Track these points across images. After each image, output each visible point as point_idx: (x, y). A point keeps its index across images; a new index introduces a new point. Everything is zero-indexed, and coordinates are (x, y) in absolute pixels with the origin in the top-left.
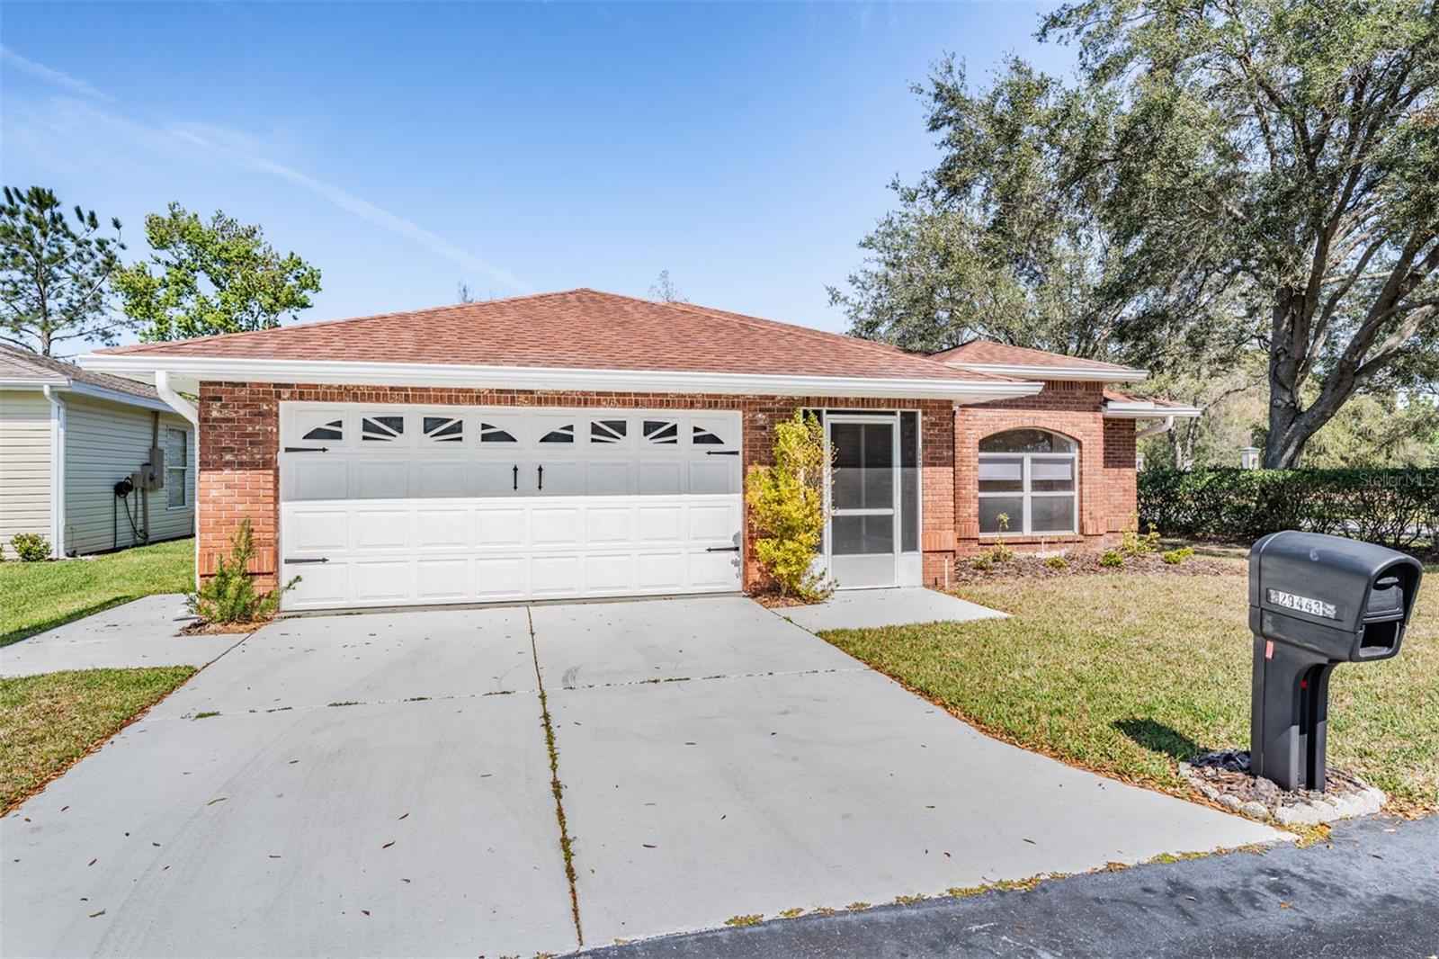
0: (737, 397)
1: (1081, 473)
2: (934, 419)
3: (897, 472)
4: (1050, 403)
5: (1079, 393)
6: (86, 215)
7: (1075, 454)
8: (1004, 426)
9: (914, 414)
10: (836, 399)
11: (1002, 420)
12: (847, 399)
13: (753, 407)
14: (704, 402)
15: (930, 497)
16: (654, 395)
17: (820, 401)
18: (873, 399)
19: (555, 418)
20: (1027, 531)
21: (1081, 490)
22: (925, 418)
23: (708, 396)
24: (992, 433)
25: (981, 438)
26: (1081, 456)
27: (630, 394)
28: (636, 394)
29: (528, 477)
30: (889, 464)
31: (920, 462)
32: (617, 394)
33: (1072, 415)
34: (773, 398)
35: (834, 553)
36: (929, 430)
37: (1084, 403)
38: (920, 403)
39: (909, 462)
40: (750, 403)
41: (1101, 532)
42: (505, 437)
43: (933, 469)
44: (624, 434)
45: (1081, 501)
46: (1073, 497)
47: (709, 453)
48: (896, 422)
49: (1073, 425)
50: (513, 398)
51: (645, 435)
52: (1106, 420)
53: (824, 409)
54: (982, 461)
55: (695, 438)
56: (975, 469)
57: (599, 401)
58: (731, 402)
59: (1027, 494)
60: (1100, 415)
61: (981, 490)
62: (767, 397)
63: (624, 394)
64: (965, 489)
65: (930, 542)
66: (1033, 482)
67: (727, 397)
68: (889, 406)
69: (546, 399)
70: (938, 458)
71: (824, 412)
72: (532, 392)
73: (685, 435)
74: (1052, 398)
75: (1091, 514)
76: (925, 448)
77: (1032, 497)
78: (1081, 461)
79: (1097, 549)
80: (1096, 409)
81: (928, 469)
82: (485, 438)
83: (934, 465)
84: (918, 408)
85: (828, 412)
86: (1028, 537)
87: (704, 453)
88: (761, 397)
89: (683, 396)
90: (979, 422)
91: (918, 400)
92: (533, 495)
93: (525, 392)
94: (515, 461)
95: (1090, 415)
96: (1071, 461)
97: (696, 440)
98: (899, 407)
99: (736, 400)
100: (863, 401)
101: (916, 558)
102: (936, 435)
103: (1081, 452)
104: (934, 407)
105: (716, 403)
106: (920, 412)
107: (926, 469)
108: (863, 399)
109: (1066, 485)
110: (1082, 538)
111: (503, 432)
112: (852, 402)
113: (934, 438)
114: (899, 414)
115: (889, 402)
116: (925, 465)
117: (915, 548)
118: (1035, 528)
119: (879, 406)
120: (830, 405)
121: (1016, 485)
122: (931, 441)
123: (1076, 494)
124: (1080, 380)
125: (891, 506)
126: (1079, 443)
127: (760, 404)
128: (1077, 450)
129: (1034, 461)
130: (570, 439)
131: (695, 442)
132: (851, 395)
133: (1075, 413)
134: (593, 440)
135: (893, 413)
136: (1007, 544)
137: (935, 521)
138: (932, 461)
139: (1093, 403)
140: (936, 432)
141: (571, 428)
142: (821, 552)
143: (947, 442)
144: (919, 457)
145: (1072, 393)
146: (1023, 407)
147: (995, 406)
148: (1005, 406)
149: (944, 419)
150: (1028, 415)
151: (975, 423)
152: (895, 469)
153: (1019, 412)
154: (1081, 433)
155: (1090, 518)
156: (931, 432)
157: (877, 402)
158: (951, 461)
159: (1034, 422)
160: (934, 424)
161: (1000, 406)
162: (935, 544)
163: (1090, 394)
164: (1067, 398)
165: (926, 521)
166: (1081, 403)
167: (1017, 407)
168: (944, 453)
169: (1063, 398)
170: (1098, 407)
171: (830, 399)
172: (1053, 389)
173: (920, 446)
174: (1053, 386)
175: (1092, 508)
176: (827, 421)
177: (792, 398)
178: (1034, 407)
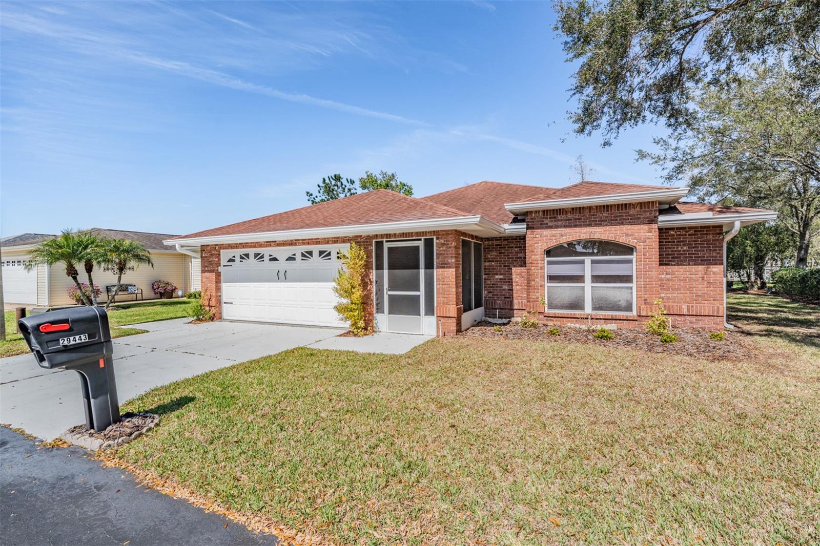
0: (346, 237)
1: (637, 270)
2: (443, 241)
3: (422, 272)
4: (606, 221)
5: (632, 212)
6: (349, 180)
7: (634, 257)
9: (433, 239)
10: (390, 234)
11: (562, 235)
12: (395, 234)
15: (441, 286)
16: (315, 239)
17: (382, 236)
18: (409, 233)
19: (289, 251)
20: (588, 310)
21: (637, 283)
22: (438, 241)
23: (334, 238)
24: (555, 244)
25: (546, 248)
26: (637, 258)
27: (306, 239)
28: (308, 239)
29: (282, 275)
30: (418, 267)
31: (435, 266)
32: (301, 240)
33: (626, 228)
34: (361, 236)
35: (390, 313)
36: (440, 248)
37: (639, 218)
38: (434, 233)
39: (429, 265)
40: (350, 239)
42: (275, 259)
43: (443, 270)
44: (312, 256)
45: (637, 291)
46: (632, 288)
48: (421, 244)
49: (627, 235)
50: (270, 244)
51: (320, 256)
52: (660, 229)
53: (384, 240)
54: (549, 263)
55: (337, 257)
56: (544, 268)
57: (296, 243)
58: (345, 240)
59: (588, 284)
60: (655, 226)
61: (548, 282)
62: (357, 236)
63: (304, 240)
64: (534, 281)
65: (440, 311)
66: (593, 276)
67: (342, 238)
68: (417, 236)
69: (280, 244)
70: (445, 264)
71: (384, 242)
72: (276, 242)
73: (334, 256)
74: (607, 217)
76: (438, 258)
77: (592, 287)
78: (637, 262)
81: (440, 270)
82: (270, 260)
83: (443, 267)
84: (434, 235)
85: (387, 241)
87: (342, 264)
88: (355, 236)
89: (325, 239)
90: (544, 238)
91: (434, 232)
92: (284, 282)
93: (273, 242)
94: (279, 269)
95: (646, 227)
96: (631, 261)
98: (423, 236)
100: (403, 235)
101: (433, 319)
102: (444, 251)
103: (637, 255)
104: (444, 234)
105: (337, 240)
106: (435, 238)
107: (439, 270)
108: (403, 233)
109: (626, 279)
111: (275, 257)
112: (398, 236)
113: (443, 252)
114: (423, 239)
115: (417, 234)
116: (438, 267)
117: (433, 315)
118: (595, 308)
119: (412, 236)
120: (387, 238)
121: (579, 279)
122: (441, 254)
123: (634, 285)
125: (419, 291)
126: (634, 248)
127: (355, 239)
128: (635, 253)
129: (593, 262)
130: (295, 259)
131: (338, 259)
132: (397, 232)
133: (630, 226)
134: (302, 259)
135: (420, 240)
136: (568, 318)
137: (443, 299)
138: (443, 266)
139: (647, 218)
140: (444, 248)
141: (294, 255)
142: (383, 312)
143: (451, 254)
144: (435, 263)
145: (625, 213)
146: (580, 226)
147: (557, 227)
148: (565, 226)
149: (449, 241)
150: (584, 231)
151: (541, 239)
152: (421, 270)
153: (578, 229)
154: (635, 241)
155: (645, 303)
156: (441, 249)
157: (411, 234)
158: (454, 265)
159: (590, 235)
160: (443, 244)
161: (561, 227)
162: (443, 313)
163: (646, 211)
164: (621, 216)
165: (439, 299)
166: (635, 219)
167: (575, 226)
168: (450, 261)
169: (617, 216)
170: (653, 220)
171: (387, 234)
172: (608, 211)
173: (435, 257)
174: (608, 208)
175: (646, 296)
176: (386, 246)
177: (369, 236)
178: (590, 225)
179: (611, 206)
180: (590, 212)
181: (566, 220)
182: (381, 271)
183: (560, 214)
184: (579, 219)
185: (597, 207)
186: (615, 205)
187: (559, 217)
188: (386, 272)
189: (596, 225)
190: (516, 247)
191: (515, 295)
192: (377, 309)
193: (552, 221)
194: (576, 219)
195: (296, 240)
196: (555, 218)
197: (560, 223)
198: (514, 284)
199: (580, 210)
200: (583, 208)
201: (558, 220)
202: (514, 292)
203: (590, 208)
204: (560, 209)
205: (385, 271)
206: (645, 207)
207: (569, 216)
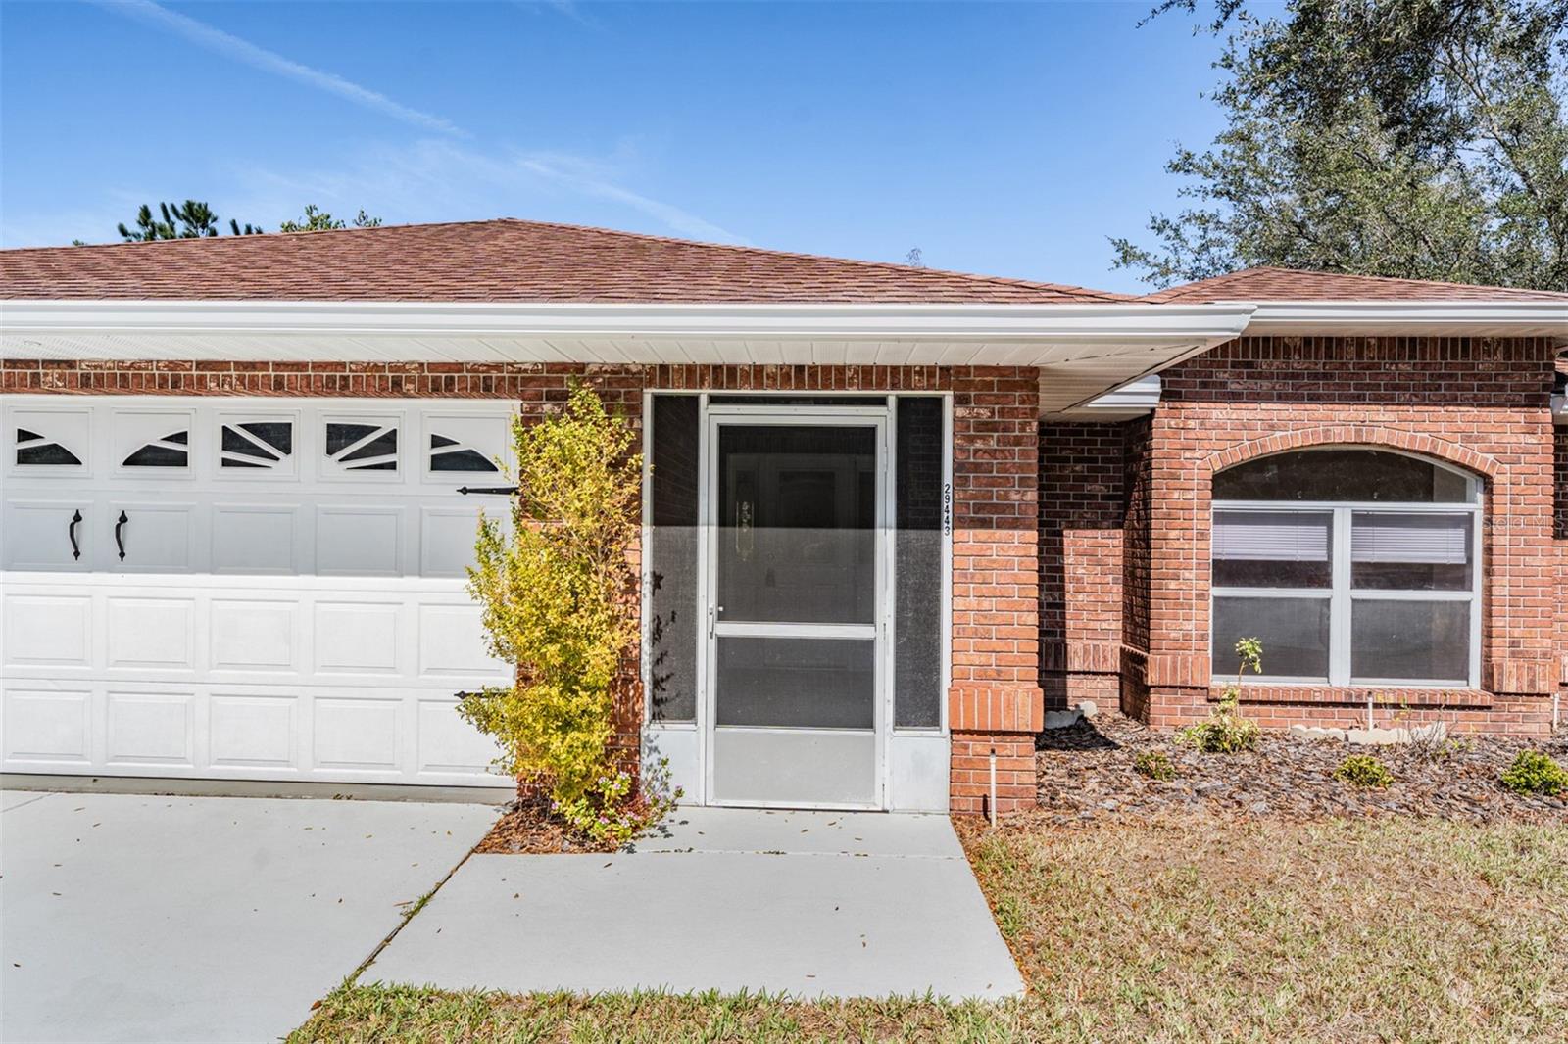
0: (498, 367)
1: (1488, 550)
2: (985, 414)
3: (886, 540)
4: (1407, 388)
5: (1483, 365)
7: (1476, 506)
8: (1277, 442)
9: (938, 402)
10: (732, 369)
11: (1272, 428)
12: (759, 370)
13: (531, 389)
14: (423, 381)
15: (973, 602)
16: (317, 366)
17: (692, 374)
18: (826, 368)
19: (148, 416)
20: (1340, 676)
21: (1488, 589)
22: (961, 412)
23: (433, 367)
24: (1247, 456)
25: (1218, 467)
26: (1489, 510)
27: (265, 365)
28: (278, 366)
29: (97, 534)
30: (867, 521)
31: (947, 515)
32: (239, 365)
33: (1466, 416)
34: (580, 368)
35: (722, 719)
36: (971, 439)
37: (1502, 388)
38: (948, 375)
39: (919, 515)
40: (526, 381)
41: (1542, 686)
42: (58, 455)
43: (983, 533)
44: (287, 450)
45: (1488, 615)
46: (1467, 604)
47: (465, 491)
48: (884, 421)
49: (1468, 438)
50: (36, 376)
51: (330, 452)
52: (1560, 427)
53: (704, 393)
54: (1222, 518)
55: (434, 458)
56: (1203, 536)
57: (201, 379)
58: (486, 381)
59: (1341, 595)
60: (1545, 416)
61: (1217, 582)
63: (252, 366)
64: (1176, 578)
65: (969, 710)
66: (1357, 567)
67: (475, 368)
68: (867, 385)
69: (99, 378)
70: (995, 508)
71: (703, 400)
72: (71, 364)
73: (414, 453)
74: (1410, 376)
75: (1514, 644)
76: (960, 482)
77: (1354, 601)
78: (1489, 522)
79: (1532, 728)
80: (1535, 400)
81: (969, 534)
82: (24, 457)
83: (985, 524)
84: (944, 387)
85: (713, 400)
86: (1339, 690)
87: (452, 491)
88: (552, 367)
89: (377, 367)
90: (1214, 434)
91: (945, 370)
92: (110, 571)
93: (58, 363)
94: (75, 503)
95: (1519, 416)
96: (1467, 521)
97: (438, 463)
98: (894, 386)
99: (494, 374)
100: (799, 373)
101: (932, 746)
102: (992, 453)
103: (1489, 502)
104: (989, 385)
105: (450, 381)
106: (948, 397)
107: (963, 533)
108: (800, 369)
109: (1454, 576)
110: (1488, 699)
111: (55, 445)
112: (773, 377)
113: (985, 460)
114: (892, 401)
115: (868, 375)
116: (960, 523)
117: (934, 721)
118: (1359, 669)
119: (841, 384)
120: (718, 384)
121: (1316, 574)
122: (977, 467)
123: (1475, 597)
124: (1488, 334)
125: (869, 619)
126: (1487, 481)
127: (548, 381)
128: (1480, 497)
129: (1359, 519)
130: (181, 460)
131: (434, 468)
132: (771, 359)
133: (1475, 411)
134: (227, 462)
135: (881, 401)
136: (1284, 703)
137: (983, 659)
138: (981, 515)
139: (1525, 387)
140: (993, 443)
141: (182, 438)
142: (689, 714)
143: (1021, 468)
144: (947, 504)
145: (1465, 366)
146: (1328, 399)
147: (1256, 397)
148: (1282, 398)
149: (1013, 413)
150: (1342, 416)
151: (1203, 434)
152: (879, 532)
153: (1320, 410)
154: (1491, 457)
155: (1513, 655)
156: (979, 444)
157: (836, 374)
158: (1032, 515)
159: (1358, 432)
160: (986, 427)
161: (1268, 398)
162: (982, 714)
163: (1516, 367)
164: (1451, 376)
165: (961, 658)
166: (1490, 388)
167: (1314, 399)
168: (1015, 497)
169: (1440, 377)
170: (1540, 398)
171: (717, 369)
172: (1412, 357)
173: (947, 477)
174: (1413, 349)
175: (1517, 632)
176: (711, 420)
177: (624, 369)
178: (1358, 399)
179: (1424, 340)
180: (1360, 355)
181: (1286, 376)
182: (687, 529)
183: (1266, 357)
184: (1325, 376)
185: (1380, 339)
186: (1434, 340)
187: (1264, 365)
188: (707, 536)
189: (1377, 400)
190: (1077, 461)
191: (1070, 624)
192: (656, 702)
193: (1239, 376)
194: (1316, 376)
195: (202, 365)
196: (1249, 365)
197: (1266, 384)
198: (1069, 586)
199: (1328, 348)
200: (1340, 340)
201: (1261, 376)
202: (1070, 612)
203: (1361, 342)
204: (1266, 339)
205: (702, 530)
206: (1518, 353)
207: (1297, 363)
